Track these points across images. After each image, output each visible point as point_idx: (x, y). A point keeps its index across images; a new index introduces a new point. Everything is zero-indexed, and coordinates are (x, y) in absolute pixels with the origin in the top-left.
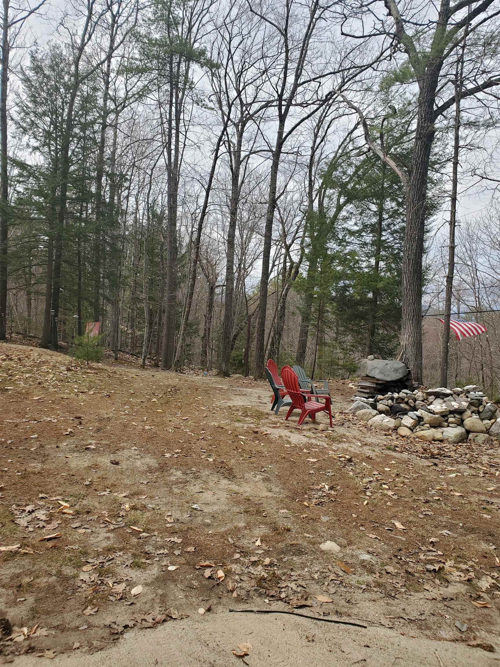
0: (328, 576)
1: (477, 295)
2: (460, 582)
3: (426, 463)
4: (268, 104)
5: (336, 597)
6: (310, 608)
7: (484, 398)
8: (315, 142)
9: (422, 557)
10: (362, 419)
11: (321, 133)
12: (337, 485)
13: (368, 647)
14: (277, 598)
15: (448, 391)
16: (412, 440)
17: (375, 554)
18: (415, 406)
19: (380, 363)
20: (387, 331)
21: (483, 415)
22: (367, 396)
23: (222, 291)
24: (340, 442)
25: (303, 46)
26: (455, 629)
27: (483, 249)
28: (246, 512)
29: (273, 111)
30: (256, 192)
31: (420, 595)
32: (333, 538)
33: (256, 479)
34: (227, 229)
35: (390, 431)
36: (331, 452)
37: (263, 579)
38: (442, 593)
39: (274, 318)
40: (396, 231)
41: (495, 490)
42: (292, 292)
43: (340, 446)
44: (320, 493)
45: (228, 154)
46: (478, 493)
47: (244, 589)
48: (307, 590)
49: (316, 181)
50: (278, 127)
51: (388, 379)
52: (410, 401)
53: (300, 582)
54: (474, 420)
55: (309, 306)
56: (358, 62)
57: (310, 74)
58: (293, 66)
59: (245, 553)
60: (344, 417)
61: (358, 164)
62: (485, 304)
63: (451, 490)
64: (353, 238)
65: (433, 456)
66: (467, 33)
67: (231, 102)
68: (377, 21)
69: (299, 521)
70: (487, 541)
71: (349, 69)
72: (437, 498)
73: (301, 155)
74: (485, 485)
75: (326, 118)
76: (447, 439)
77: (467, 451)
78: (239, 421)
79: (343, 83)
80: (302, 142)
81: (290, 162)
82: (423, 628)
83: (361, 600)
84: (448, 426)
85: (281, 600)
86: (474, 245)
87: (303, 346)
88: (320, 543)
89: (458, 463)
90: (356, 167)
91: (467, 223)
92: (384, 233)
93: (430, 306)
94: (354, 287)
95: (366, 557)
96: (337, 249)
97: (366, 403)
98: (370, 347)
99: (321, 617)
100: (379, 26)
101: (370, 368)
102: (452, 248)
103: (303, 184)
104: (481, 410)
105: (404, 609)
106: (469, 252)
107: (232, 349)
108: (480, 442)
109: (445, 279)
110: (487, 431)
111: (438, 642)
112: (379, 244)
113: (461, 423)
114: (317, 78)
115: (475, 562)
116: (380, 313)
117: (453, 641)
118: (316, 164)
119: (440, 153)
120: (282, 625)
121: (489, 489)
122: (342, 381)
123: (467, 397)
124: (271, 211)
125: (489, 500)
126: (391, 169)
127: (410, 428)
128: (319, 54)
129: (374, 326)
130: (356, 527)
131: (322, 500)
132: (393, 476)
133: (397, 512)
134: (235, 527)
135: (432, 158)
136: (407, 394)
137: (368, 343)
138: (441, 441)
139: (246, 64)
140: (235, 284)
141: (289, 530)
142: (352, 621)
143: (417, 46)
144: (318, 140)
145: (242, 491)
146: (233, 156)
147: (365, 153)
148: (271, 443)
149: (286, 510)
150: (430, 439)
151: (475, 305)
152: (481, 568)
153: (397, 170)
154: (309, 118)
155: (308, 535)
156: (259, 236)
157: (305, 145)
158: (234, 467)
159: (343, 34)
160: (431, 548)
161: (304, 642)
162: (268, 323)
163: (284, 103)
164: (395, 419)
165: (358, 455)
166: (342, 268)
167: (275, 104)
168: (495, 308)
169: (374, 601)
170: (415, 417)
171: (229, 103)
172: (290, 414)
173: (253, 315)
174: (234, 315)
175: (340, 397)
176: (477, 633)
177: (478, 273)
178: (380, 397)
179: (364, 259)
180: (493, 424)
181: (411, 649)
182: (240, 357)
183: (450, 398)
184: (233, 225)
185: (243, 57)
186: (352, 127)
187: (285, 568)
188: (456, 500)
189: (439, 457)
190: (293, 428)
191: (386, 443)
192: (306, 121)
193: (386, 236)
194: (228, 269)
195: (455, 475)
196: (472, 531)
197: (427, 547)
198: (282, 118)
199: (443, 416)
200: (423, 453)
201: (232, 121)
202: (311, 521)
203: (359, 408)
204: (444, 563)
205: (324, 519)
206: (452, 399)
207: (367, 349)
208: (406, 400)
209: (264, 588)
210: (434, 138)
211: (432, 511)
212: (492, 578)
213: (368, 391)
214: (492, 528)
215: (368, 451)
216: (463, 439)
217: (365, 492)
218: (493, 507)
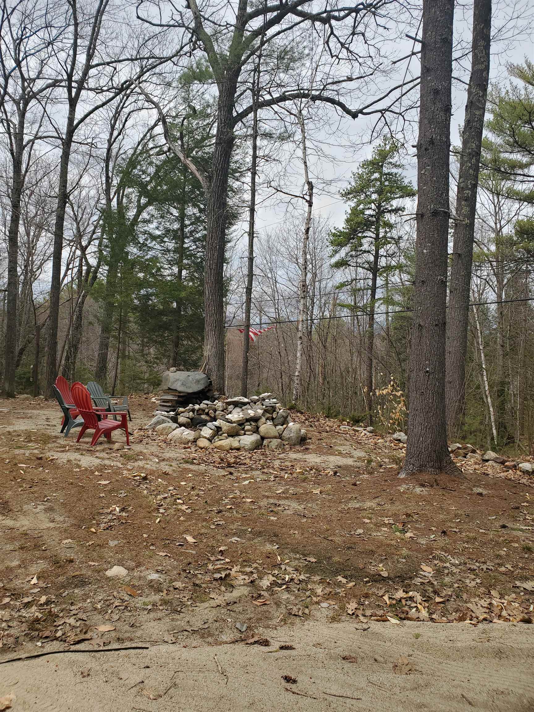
0: (112, 603)
1: (277, 307)
2: (244, 585)
3: (222, 472)
4: (55, 84)
5: (119, 624)
6: (89, 642)
7: (277, 405)
8: (111, 134)
9: (210, 567)
10: (162, 434)
11: (118, 125)
12: (129, 505)
13: (148, 667)
14: (51, 639)
15: (246, 400)
16: (211, 451)
17: (164, 572)
18: (215, 416)
19: (182, 375)
20: (192, 342)
21: (276, 421)
22: (168, 410)
23: (4, 297)
24: (136, 460)
25: (96, 23)
26: (235, 631)
27: (282, 262)
28: (22, 548)
29: (61, 92)
30: (45, 183)
31: (206, 605)
32: (120, 563)
33: (38, 510)
34: (9, 223)
35: (190, 444)
36: (125, 472)
37: (37, 620)
38: (226, 598)
39: (69, 329)
40: (198, 239)
41: (283, 492)
42: (89, 300)
43: (136, 464)
44: (110, 517)
45: (7, 135)
46: (268, 497)
47: (12, 636)
48: (87, 623)
49: (114, 179)
50: (68, 112)
51: (190, 391)
52: (211, 411)
53: (80, 616)
54: (268, 427)
55: (109, 316)
56: (157, 52)
57: (104, 56)
58: (83, 43)
59: (16, 595)
60: (143, 434)
61: (158, 163)
62: (283, 314)
63: (243, 498)
64: (154, 242)
65: (229, 465)
66: (263, 43)
67: (7, 72)
68: (175, 12)
69: (84, 549)
70: (272, 542)
71: (148, 59)
72: (229, 507)
73: (96, 147)
74: (274, 488)
75: (124, 110)
76: (243, 447)
77: (261, 457)
78: (20, 447)
79: (142, 73)
80: (97, 133)
81: (83, 154)
82: (206, 636)
83: (146, 621)
84: (245, 434)
85: (56, 639)
86: (274, 257)
87: (103, 360)
88: (106, 570)
89: (252, 469)
90: (157, 166)
91: (268, 235)
92: (186, 241)
93: (234, 317)
94: (156, 295)
95: (154, 576)
96: (138, 254)
97: (167, 417)
98: (175, 359)
99: (101, 648)
100: (178, 18)
101: (172, 380)
102: (251, 259)
103: (99, 180)
104: (274, 417)
105: (188, 622)
106: (269, 264)
107: (18, 366)
108: (274, 447)
109: (245, 290)
110: (280, 437)
111: (218, 647)
112: (181, 251)
113: (256, 430)
114: (112, 62)
115: (259, 564)
116: (184, 324)
117: (233, 642)
118: (114, 160)
119: (241, 161)
120: (54, 667)
121: (278, 492)
122: (145, 396)
123: (263, 405)
124: (62, 207)
125: (277, 502)
126: (192, 172)
127: (208, 439)
128: (114, 35)
129: (178, 337)
130: (147, 547)
131: (112, 524)
132: (189, 489)
133: (190, 525)
134: (7, 568)
135: (233, 166)
136: (207, 405)
137: (172, 355)
138: (238, 449)
139: (27, 30)
140: (20, 289)
141: (71, 561)
142: (134, 645)
143: (216, 48)
144: (116, 133)
145: (18, 525)
146: (13, 138)
147: (165, 153)
148: (58, 468)
149: (70, 540)
150: (228, 448)
151: (275, 316)
152: (264, 568)
153: (197, 174)
154: (105, 107)
155: (93, 563)
156: (49, 235)
157: (101, 136)
158: (10, 500)
159: (138, 17)
160: (220, 557)
161: (79, 678)
162: (61, 335)
163: (74, 84)
164: (195, 431)
165: (154, 471)
166: (143, 274)
167: (63, 84)
168: (292, 319)
169: (159, 619)
170: (213, 427)
171: (5, 73)
172: (82, 434)
173: (44, 325)
174: (20, 325)
175: (141, 413)
176: (255, 630)
177: (278, 285)
178: (181, 409)
179: (166, 266)
180: (285, 429)
181: (191, 660)
182: (28, 375)
183: (248, 406)
184: (15, 220)
185: (23, 21)
186: (152, 123)
187: (65, 603)
188: (246, 506)
189: (235, 465)
190: (85, 450)
191: (184, 457)
192: (101, 109)
193: (188, 243)
194: (10, 271)
195: (248, 482)
196: (259, 534)
197: (216, 557)
198: (73, 102)
199: (240, 425)
200: (219, 464)
201: (10, 97)
202: (97, 548)
203: (159, 423)
204: (231, 570)
205: (112, 543)
206: (249, 407)
207: (171, 361)
208: (207, 411)
209: (37, 630)
210: (234, 145)
211: (224, 520)
212: (273, 576)
213: (170, 404)
214: (277, 530)
215: (164, 467)
216: (258, 445)
217: (158, 510)
218: (280, 508)
